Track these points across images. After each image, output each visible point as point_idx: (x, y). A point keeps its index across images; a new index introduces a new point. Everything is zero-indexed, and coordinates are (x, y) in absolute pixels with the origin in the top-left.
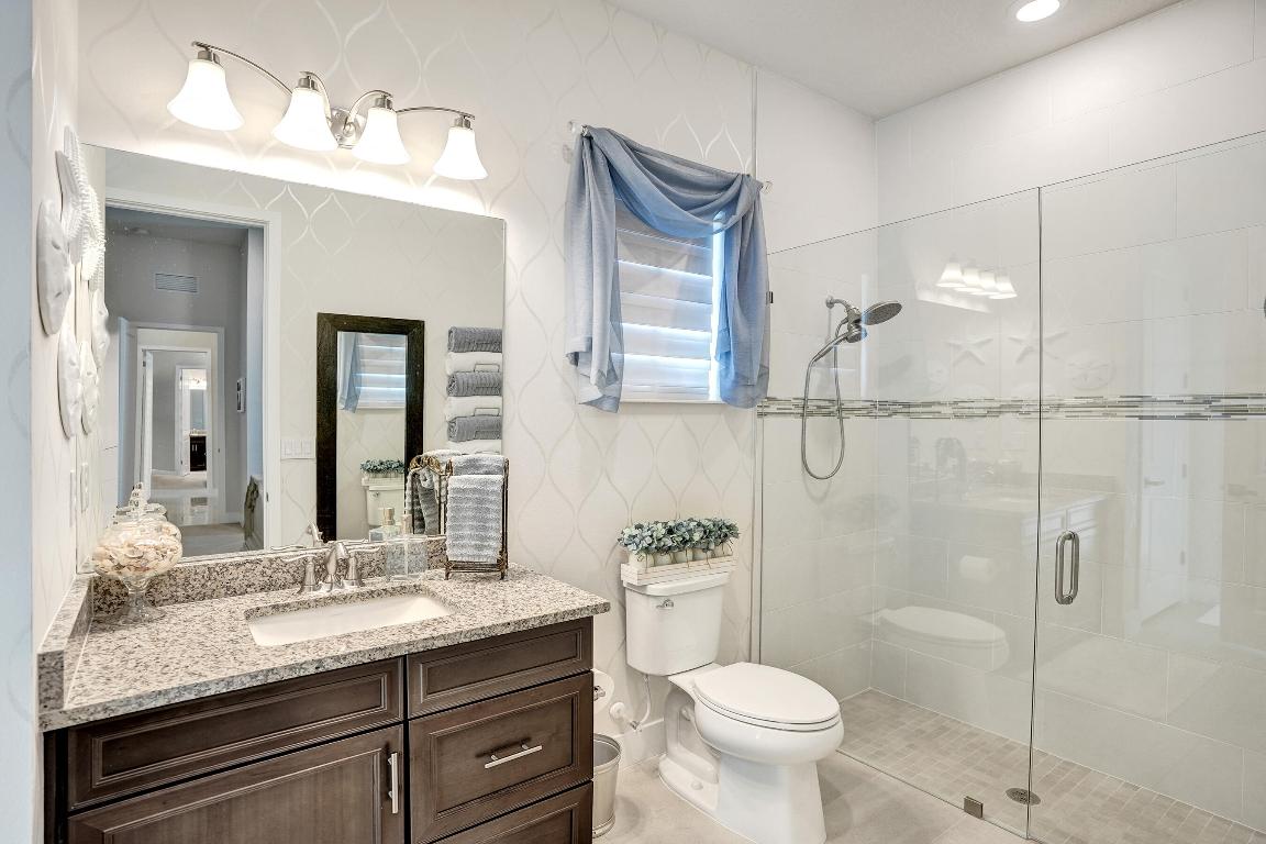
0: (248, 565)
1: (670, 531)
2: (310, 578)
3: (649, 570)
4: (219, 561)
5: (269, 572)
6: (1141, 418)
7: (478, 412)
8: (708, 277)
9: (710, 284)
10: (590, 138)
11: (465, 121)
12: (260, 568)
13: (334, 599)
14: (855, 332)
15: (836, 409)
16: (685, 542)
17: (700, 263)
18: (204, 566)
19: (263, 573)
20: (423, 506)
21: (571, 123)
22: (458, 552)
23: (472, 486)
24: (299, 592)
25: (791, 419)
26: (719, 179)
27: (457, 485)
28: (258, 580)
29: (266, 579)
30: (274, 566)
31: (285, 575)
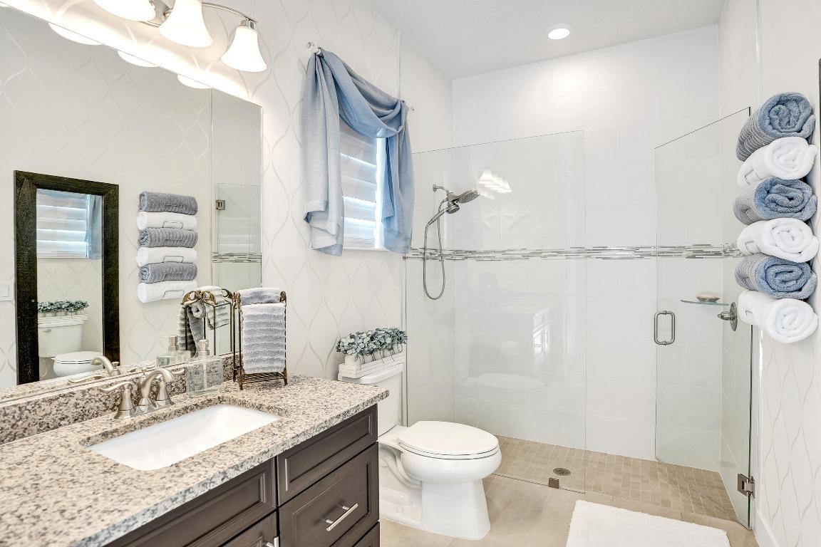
0: (62, 400)
1: (372, 339)
2: (127, 404)
3: (362, 366)
4: (29, 400)
5: (82, 403)
6: (603, 258)
7: (167, 259)
8: (373, 166)
9: (375, 170)
10: (321, 57)
11: (251, 22)
12: (73, 400)
13: (155, 419)
14: (453, 207)
15: (440, 256)
16: (382, 345)
17: (370, 156)
18: (15, 406)
19: (76, 405)
20: (193, 333)
21: (310, 43)
22: (254, 365)
23: (262, 313)
24: (116, 417)
25: (418, 261)
26: (389, 102)
27: (250, 313)
28: (71, 412)
29: (79, 410)
30: (87, 396)
31: (97, 404)
